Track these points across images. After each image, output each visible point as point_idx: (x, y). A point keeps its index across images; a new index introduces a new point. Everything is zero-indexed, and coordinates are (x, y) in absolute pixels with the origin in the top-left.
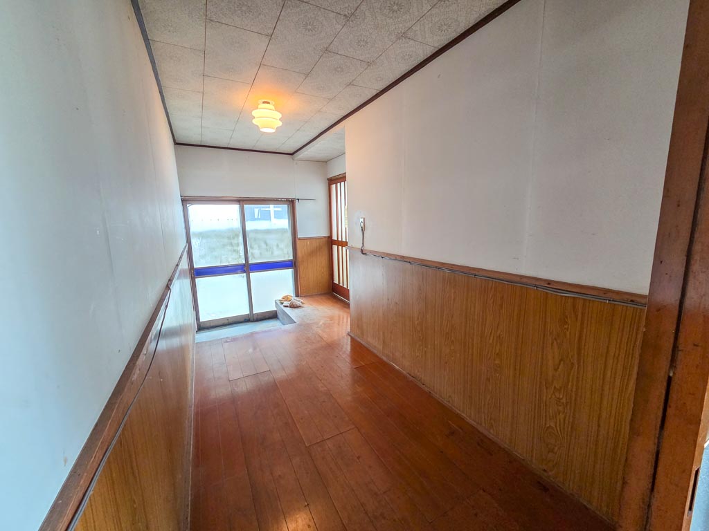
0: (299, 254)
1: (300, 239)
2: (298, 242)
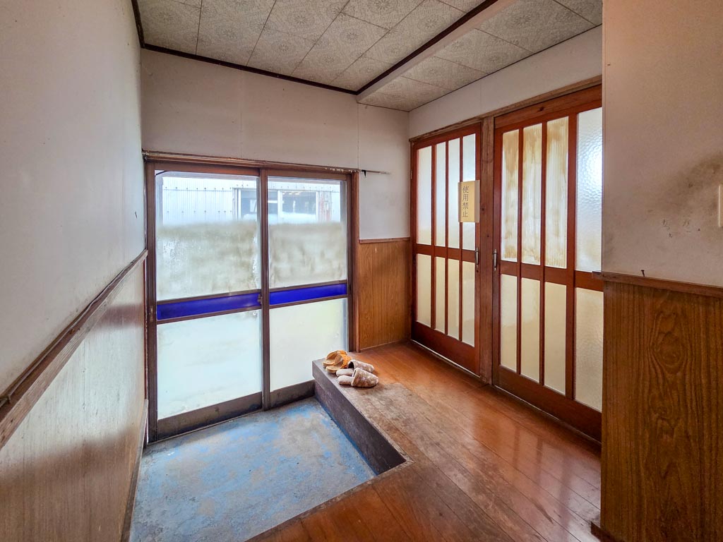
0: (361, 270)
1: (364, 243)
2: (359, 248)
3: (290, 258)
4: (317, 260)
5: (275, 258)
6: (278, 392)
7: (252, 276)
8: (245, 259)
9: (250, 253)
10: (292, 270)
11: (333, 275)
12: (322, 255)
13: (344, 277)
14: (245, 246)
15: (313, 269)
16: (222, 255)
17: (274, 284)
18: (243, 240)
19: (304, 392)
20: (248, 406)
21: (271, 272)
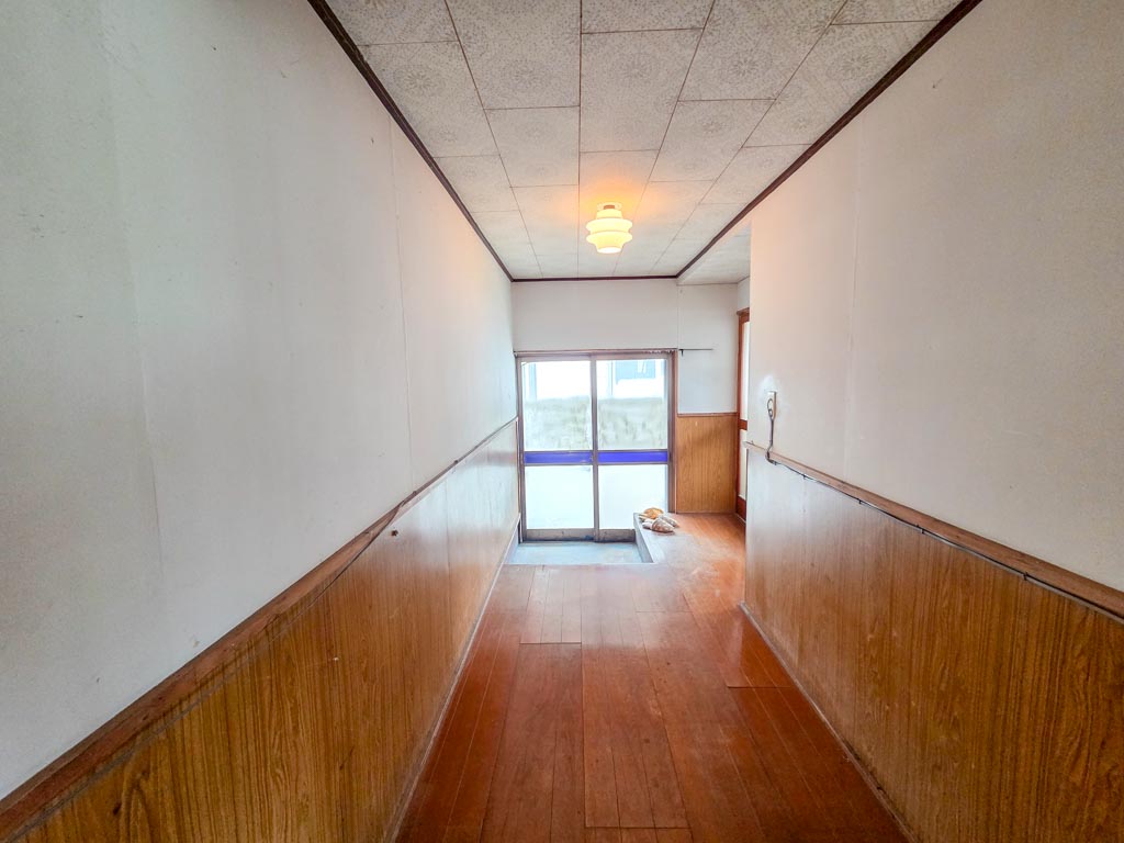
0: (680, 441)
1: (681, 416)
2: (678, 420)
3: (615, 426)
4: (639, 429)
5: (604, 427)
6: (606, 531)
7: (586, 440)
8: (581, 426)
9: (584, 421)
10: (617, 437)
11: (654, 443)
12: (644, 425)
13: (665, 446)
14: (580, 416)
15: (635, 437)
16: (565, 422)
17: (601, 447)
18: (579, 411)
19: (626, 537)
20: (583, 536)
21: (599, 437)
